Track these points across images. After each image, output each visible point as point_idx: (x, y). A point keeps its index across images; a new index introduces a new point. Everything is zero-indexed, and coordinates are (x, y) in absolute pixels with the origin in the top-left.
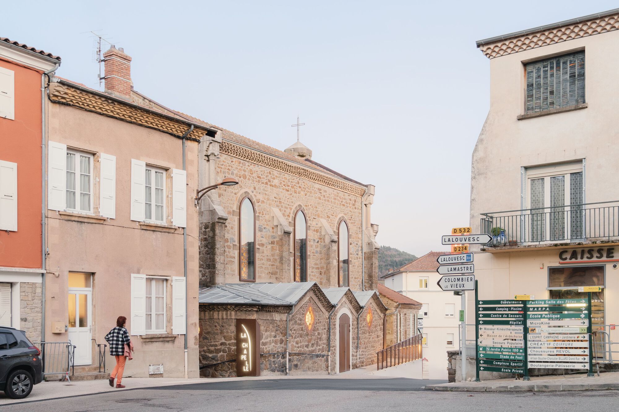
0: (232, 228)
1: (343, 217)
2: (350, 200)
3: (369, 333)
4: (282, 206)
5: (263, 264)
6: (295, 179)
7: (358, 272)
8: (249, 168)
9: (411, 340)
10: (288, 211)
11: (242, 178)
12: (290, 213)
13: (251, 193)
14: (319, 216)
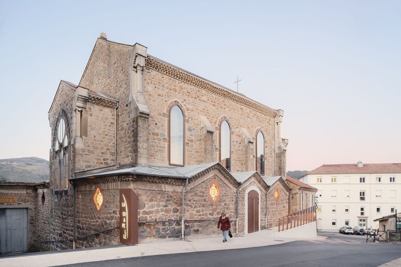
0: (162, 126)
1: (260, 129)
2: (266, 119)
3: (277, 204)
4: (209, 116)
5: (192, 155)
6: (222, 99)
7: (272, 165)
8: (179, 85)
9: (310, 209)
10: (215, 120)
11: (172, 91)
12: (216, 121)
13: (181, 103)
14: (241, 126)
